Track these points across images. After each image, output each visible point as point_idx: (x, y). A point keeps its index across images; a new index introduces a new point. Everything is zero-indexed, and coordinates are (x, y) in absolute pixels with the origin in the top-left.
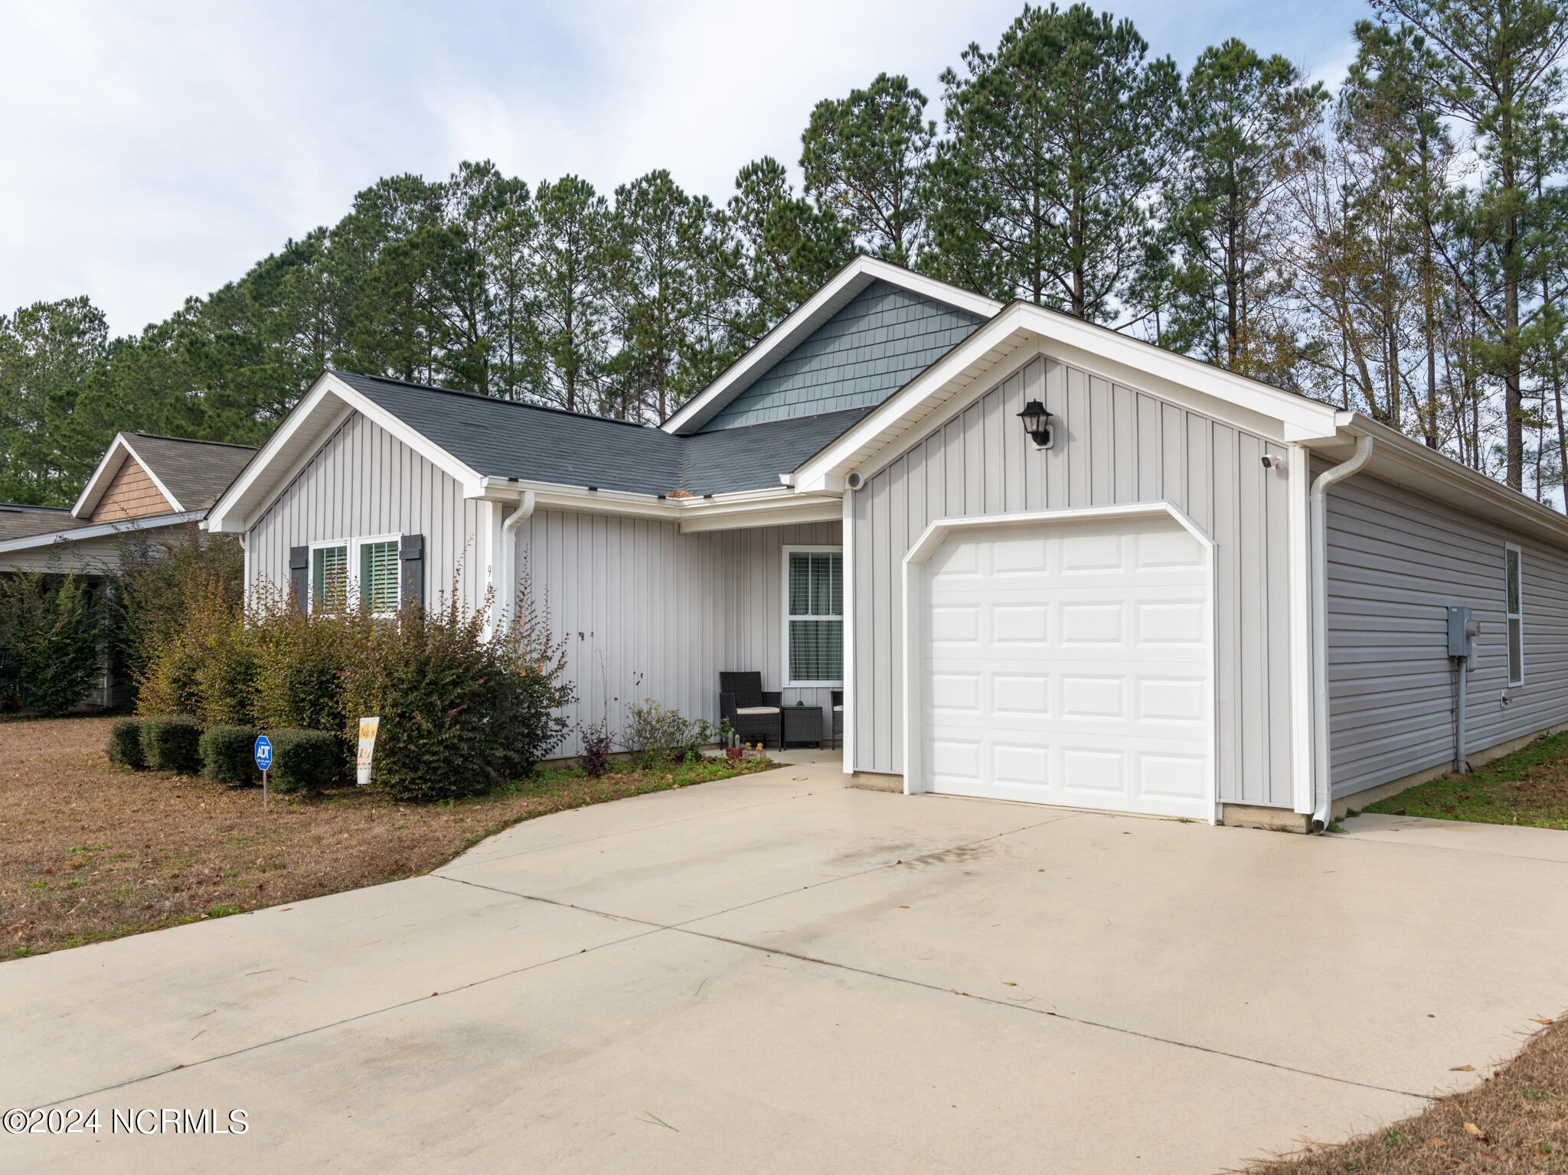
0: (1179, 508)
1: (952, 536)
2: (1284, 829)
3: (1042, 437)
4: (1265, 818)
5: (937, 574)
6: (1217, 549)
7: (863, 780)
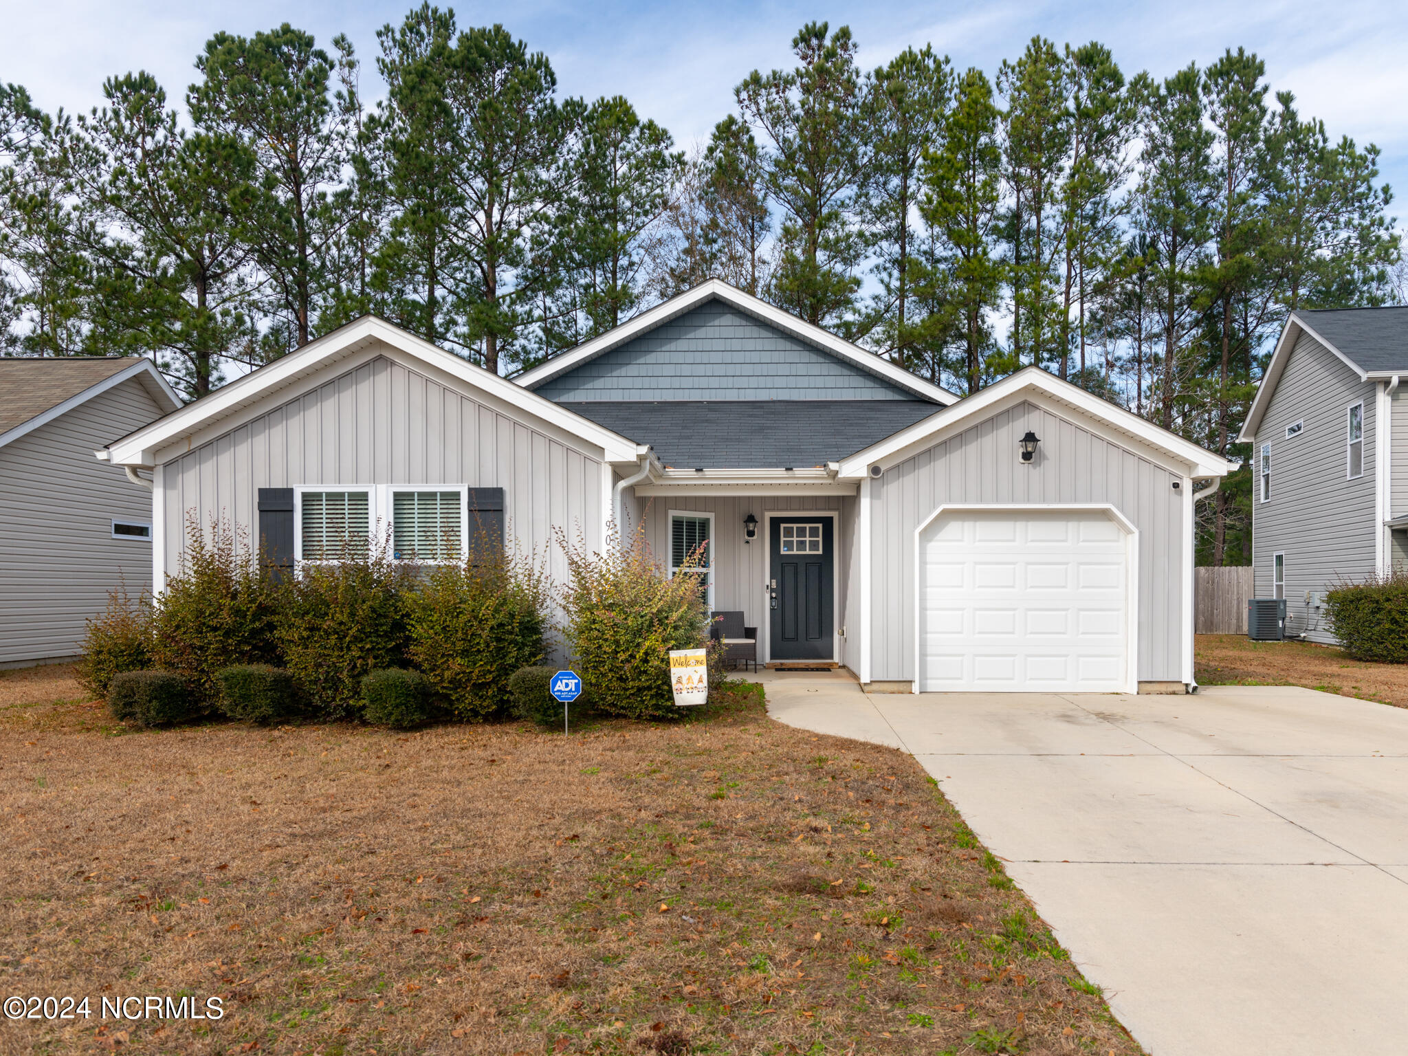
0: (1118, 508)
1: (948, 515)
2: (1174, 693)
3: (1027, 456)
4: (1163, 688)
5: (930, 541)
6: (1140, 533)
7: (875, 687)
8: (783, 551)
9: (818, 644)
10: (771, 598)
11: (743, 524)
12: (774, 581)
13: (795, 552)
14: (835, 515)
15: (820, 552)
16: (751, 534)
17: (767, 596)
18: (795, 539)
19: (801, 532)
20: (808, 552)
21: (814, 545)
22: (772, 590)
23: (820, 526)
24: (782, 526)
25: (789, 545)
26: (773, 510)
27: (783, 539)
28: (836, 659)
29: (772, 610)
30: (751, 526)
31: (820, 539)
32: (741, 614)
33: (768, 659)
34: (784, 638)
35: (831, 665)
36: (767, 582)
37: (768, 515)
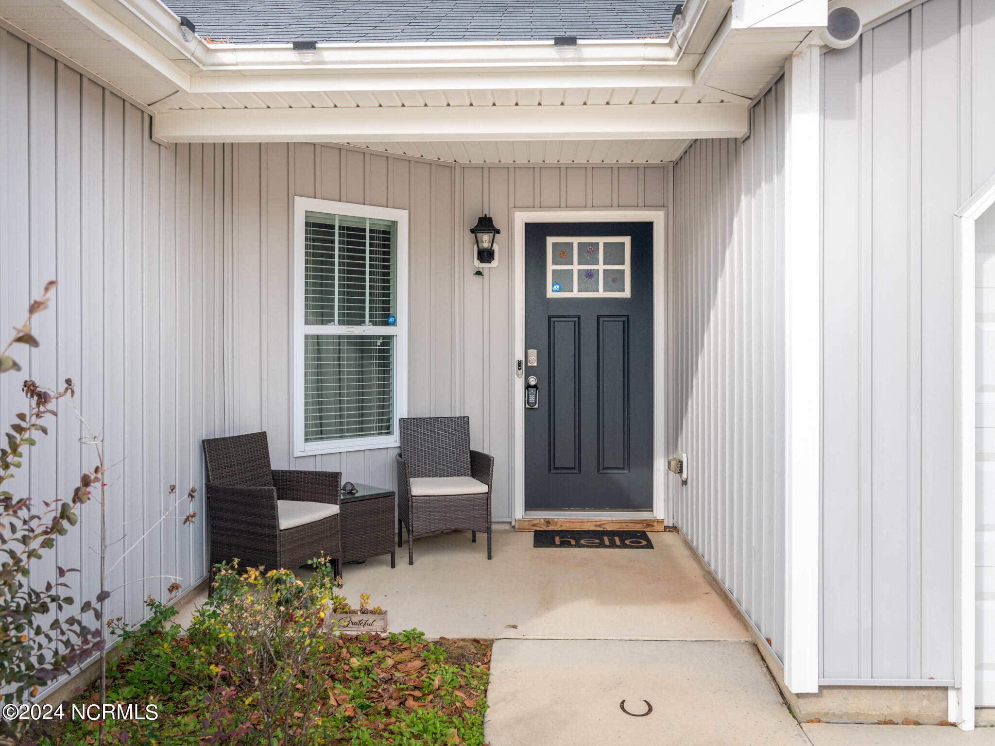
7: (832, 703)
8: (552, 292)
9: (622, 477)
10: (528, 387)
11: (470, 237)
12: (533, 354)
13: (575, 294)
14: (657, 217)
15: (627, 294)
16: (486, 255)
17: (519, 384)
18: (576, 267)
19: (587, 254)
20: (601, 294)
21: (614, 279)
22: (529, 372)
23: (627, 240)
24: (550, 240)
25: (564, 280)
26: (533, 208)
27: (550, 267)
28: (659, 511)
29: (529, 411)
30: (485, 239)
31: (627, 267)
32: (464, 422)
33: (519, 512)
34: (552, 466)
35: (649, 524)
36: (520, 355)
37: (522, 218)
